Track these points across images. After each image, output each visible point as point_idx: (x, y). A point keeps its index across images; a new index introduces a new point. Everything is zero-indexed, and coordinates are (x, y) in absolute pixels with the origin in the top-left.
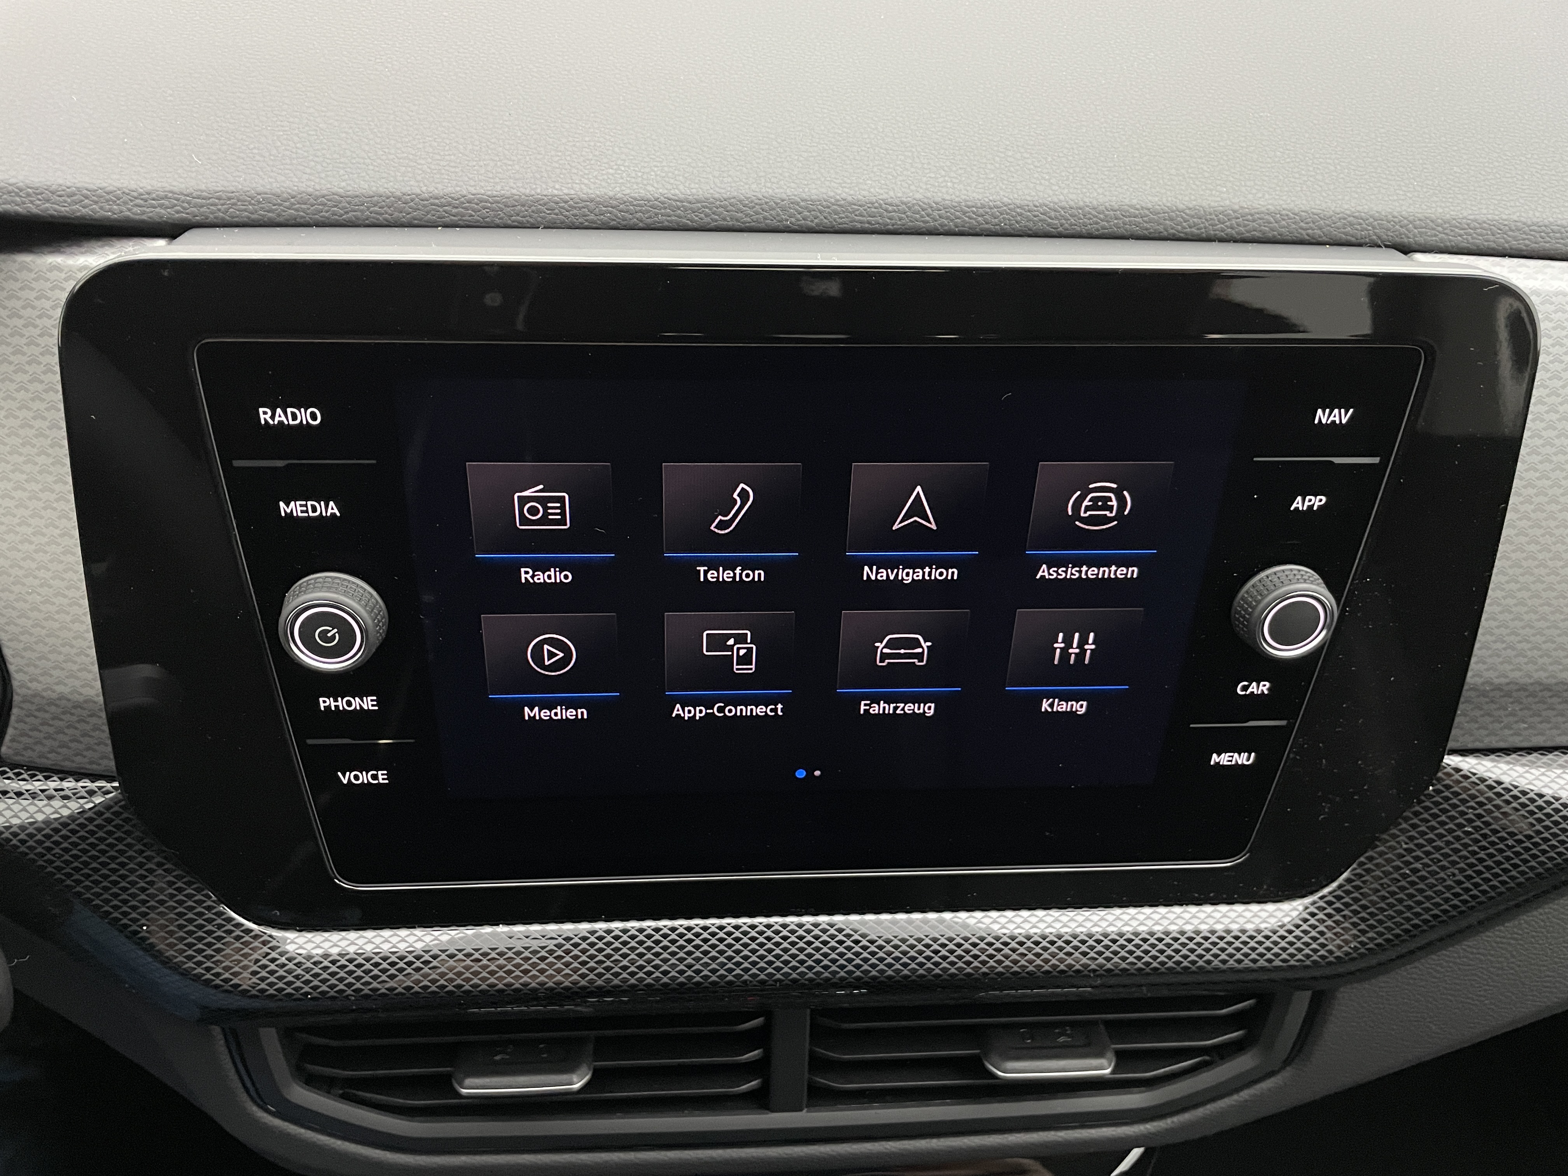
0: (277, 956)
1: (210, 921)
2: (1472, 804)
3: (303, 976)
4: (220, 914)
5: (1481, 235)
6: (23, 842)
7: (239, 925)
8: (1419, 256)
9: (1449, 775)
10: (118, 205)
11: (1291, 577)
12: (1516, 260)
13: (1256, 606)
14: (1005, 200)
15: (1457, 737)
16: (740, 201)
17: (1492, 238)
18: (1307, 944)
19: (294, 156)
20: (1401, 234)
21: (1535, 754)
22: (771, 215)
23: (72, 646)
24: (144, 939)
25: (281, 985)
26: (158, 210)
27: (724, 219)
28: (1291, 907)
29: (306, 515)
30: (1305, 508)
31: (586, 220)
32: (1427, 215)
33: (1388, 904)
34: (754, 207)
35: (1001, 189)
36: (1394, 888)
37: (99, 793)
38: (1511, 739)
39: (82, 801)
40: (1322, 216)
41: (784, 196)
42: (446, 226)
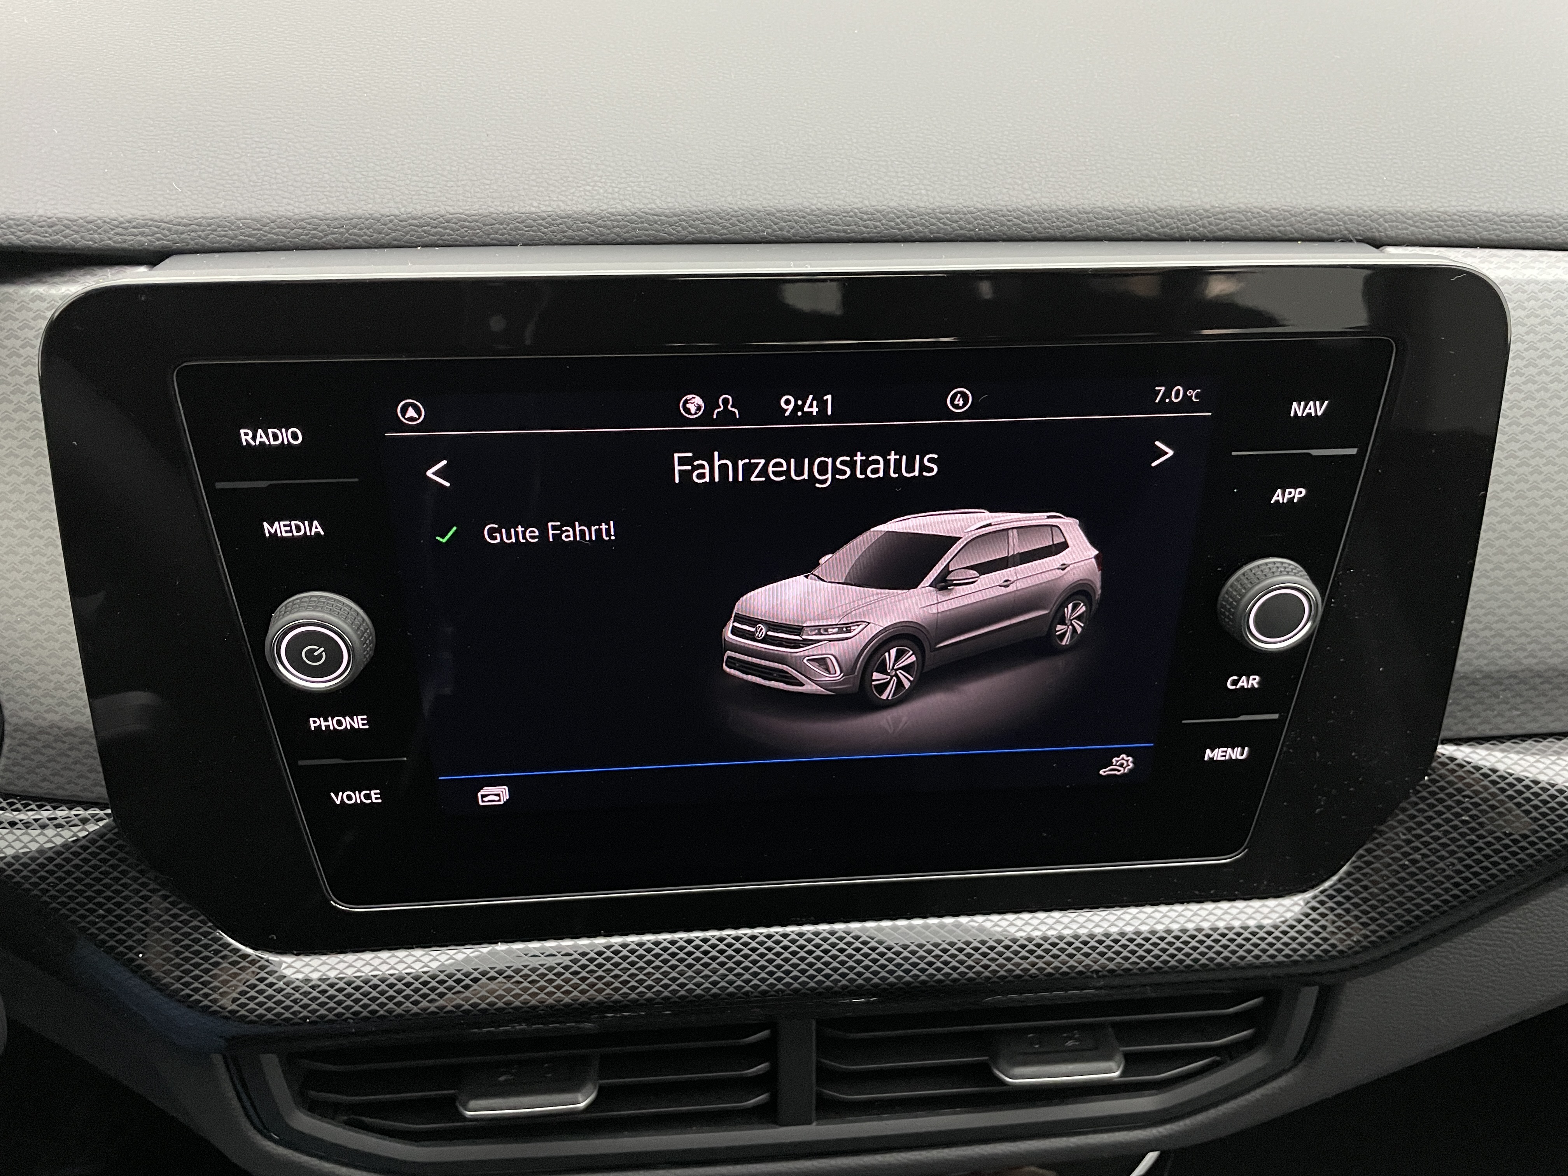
0: (275, 981)
1: (206, 947)
2: (1467, 792)
3: (302, 1000)
4: (216, 940)
5: (1452, 227)
6: (17, 871)
7: (236, 951)
8: (1391, 250)
9: (1444, 764)
10: (100, 234)
11: (1274, 570)
12: (1487, 250)
13: (1241, 599)
14: (979, 206)
15: (1450, 725)
16: (717, 214)
17: (1463, 229)
18: (1309, 939)
19: (273, 181)
20: (1372, 229)
21: (1530, 741)
22: (748, 226)
23: (62, 674)
24: (140, 967)
25: (279, 1009)
26: (139, 238)
27: (701, 232)
28: (1292, 902)
29: (290, 535)
30: (1285, 501)
31: (564, 237)
33: (1389, 896)
34: (730, 219)
35: (974, 195)
36: (1393, 880)
37: (92, 820)
38: (1504, 727)
39: (75, 829)
40: (1293, 212)
41: (760, 208)
42: (426, 246)
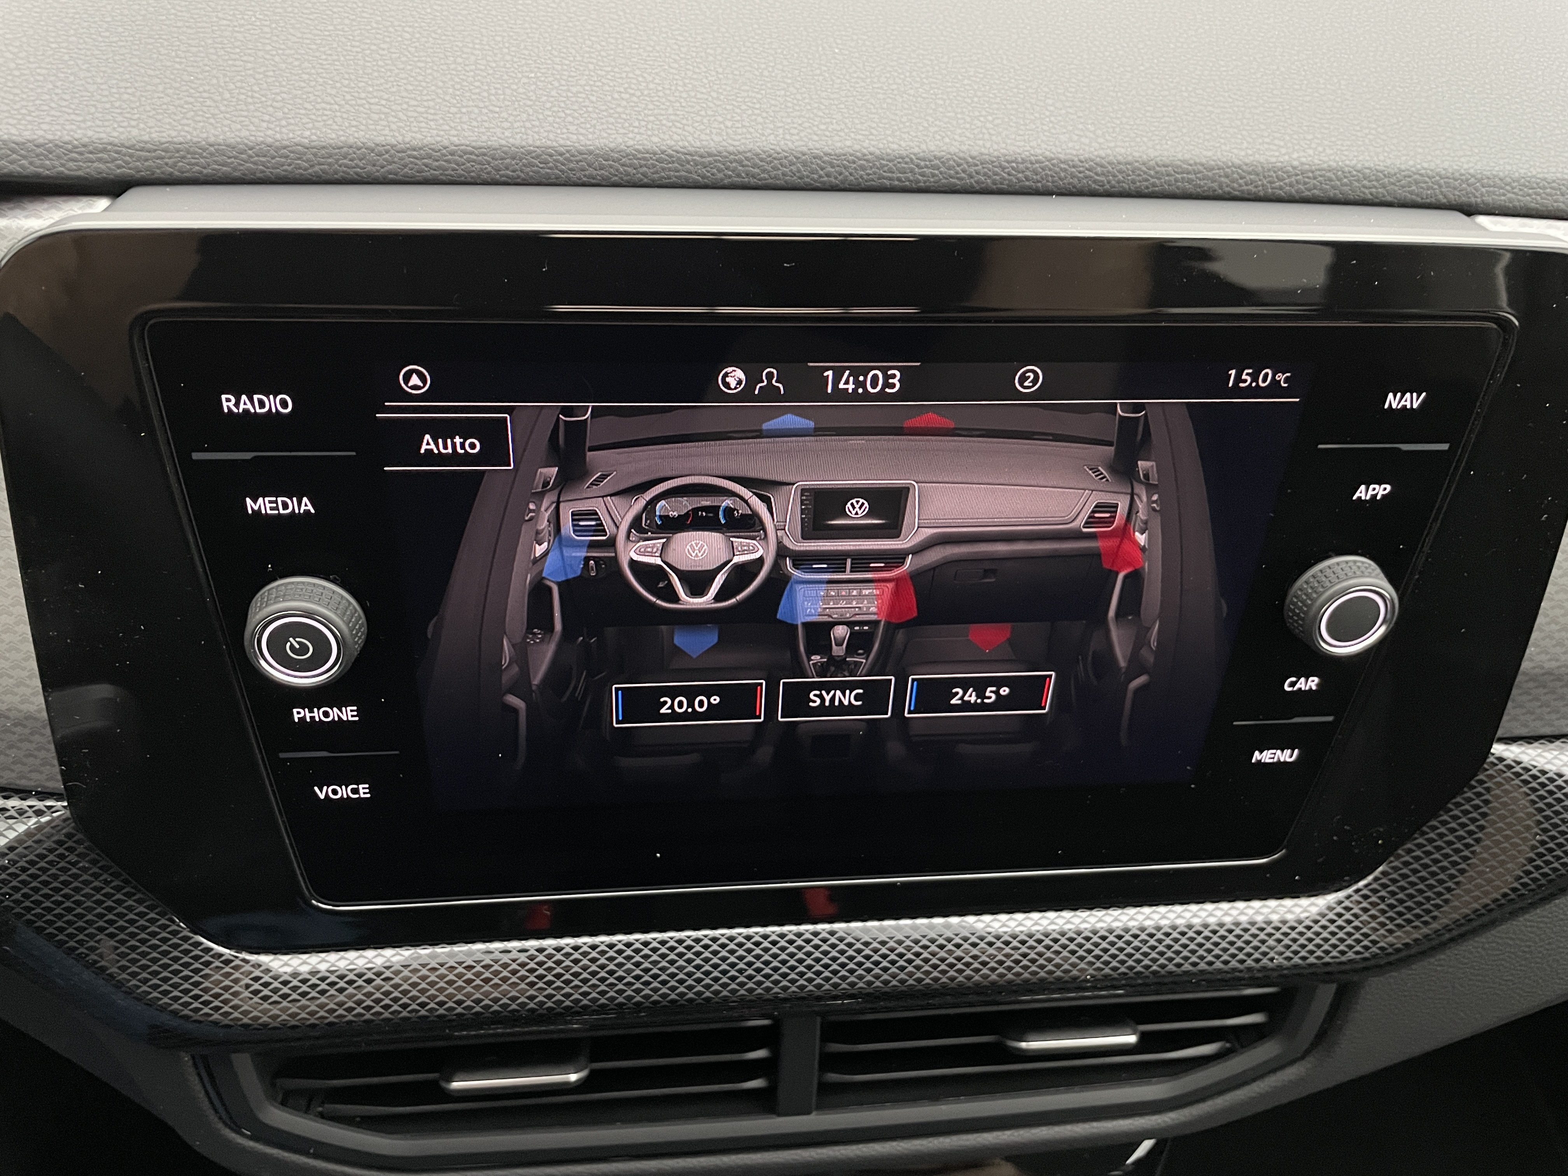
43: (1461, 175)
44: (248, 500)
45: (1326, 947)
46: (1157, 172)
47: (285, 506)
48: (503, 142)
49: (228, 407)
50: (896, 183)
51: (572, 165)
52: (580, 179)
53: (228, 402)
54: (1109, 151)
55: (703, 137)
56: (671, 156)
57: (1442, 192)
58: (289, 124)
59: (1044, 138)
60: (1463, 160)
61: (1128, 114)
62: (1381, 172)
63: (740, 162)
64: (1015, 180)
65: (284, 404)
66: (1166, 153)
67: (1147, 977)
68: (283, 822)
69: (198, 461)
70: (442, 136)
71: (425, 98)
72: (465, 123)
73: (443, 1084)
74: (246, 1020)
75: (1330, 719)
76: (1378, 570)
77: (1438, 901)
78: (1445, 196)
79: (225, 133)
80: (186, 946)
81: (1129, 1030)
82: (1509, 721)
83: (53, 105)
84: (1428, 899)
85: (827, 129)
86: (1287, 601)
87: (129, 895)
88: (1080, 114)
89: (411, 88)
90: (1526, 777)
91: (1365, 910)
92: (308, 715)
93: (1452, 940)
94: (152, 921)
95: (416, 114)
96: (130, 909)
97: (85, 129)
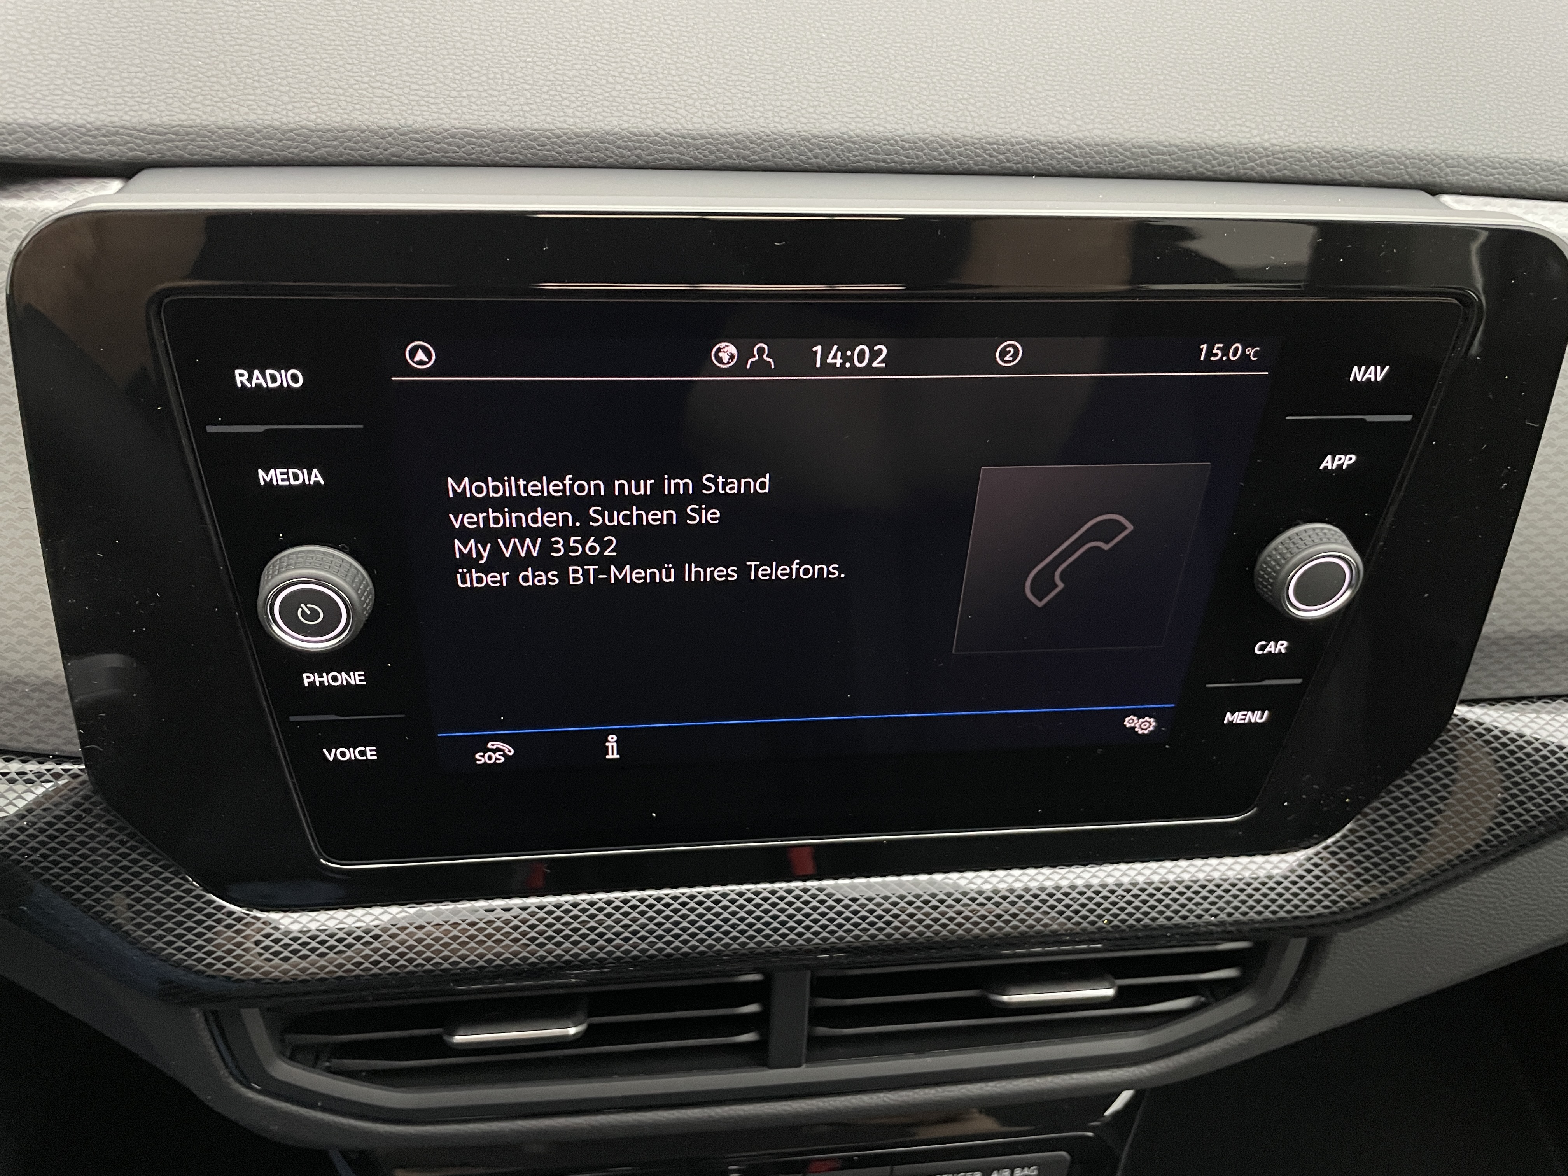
32: (1460, 154)
43: (1427, 155)
44: (261, 473)
45: (1296, 901)
46: (1133, 153)
47: (296, 477)
48: (503, 125)
49: (242, 382)
50: (882, 164)
51: (568, 148)
52: (576, 160)
53: (241, 377)
54: (1088, 134)
55: (695, 120)
56: (664, 138)
57: (1407, 173)
58: (295, 107)
59: (1024, 121)
60: (1428, 141)
61: (1106, 97)
62: (1350, 153)
63: (731, 144)
64: (996, 161)
65: (295, 378)
66: (1142, 135)
67: (1124, 931)
68: (294, 784)
69: (211, 434)
70: (443, 119)
71: (426, 82)
72: (465, 106)
73: (446, 1038)
74: (257, 975)
75: (1298, 681)
76: (1344, 537)
77: (1404, 857)
78: (1411, 176)
79: (232, 116)
80: (199, 904)
81: (1107, 984)
82: (1472, 683)
83: (65, 89)
84: (1394, 855)
85: (815, 112)
86: (1258, 567)
87: (144, 855)
88: (1059, 97)
89: (413, 72)
90: (1488, 737)
91: (1333, 866)
92: (318, 680)
93: (1416, 895)
94: (167, 880)
95: (417, 98)
96: (145, 868)
97: (98, 113)
